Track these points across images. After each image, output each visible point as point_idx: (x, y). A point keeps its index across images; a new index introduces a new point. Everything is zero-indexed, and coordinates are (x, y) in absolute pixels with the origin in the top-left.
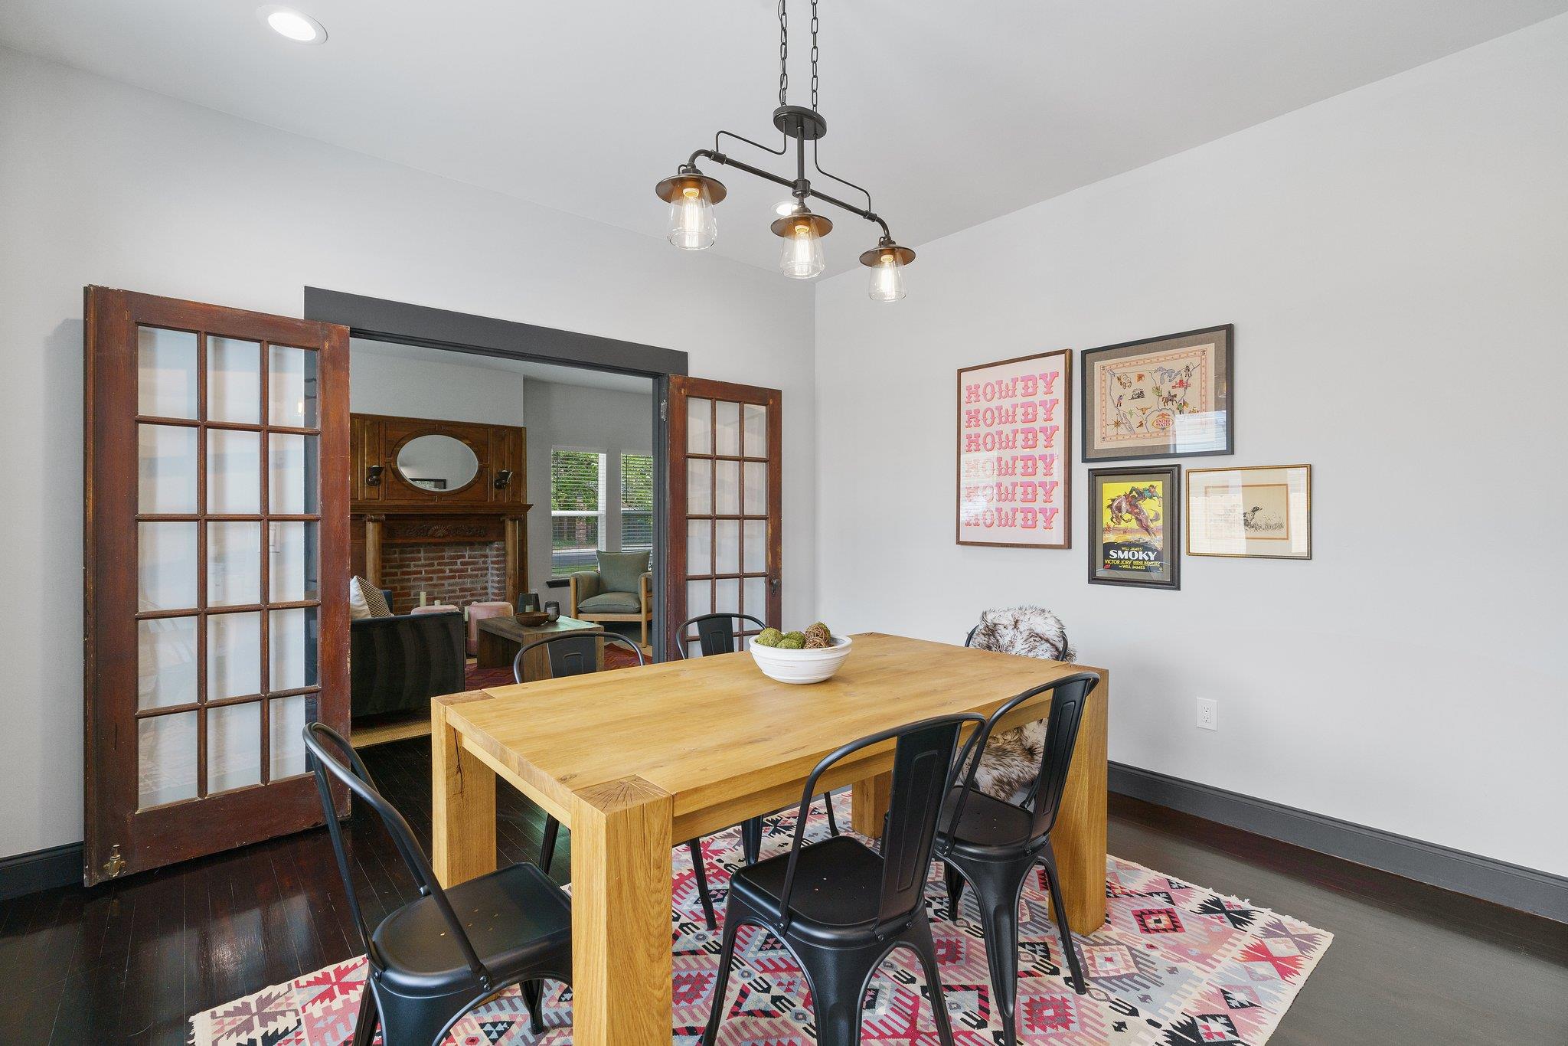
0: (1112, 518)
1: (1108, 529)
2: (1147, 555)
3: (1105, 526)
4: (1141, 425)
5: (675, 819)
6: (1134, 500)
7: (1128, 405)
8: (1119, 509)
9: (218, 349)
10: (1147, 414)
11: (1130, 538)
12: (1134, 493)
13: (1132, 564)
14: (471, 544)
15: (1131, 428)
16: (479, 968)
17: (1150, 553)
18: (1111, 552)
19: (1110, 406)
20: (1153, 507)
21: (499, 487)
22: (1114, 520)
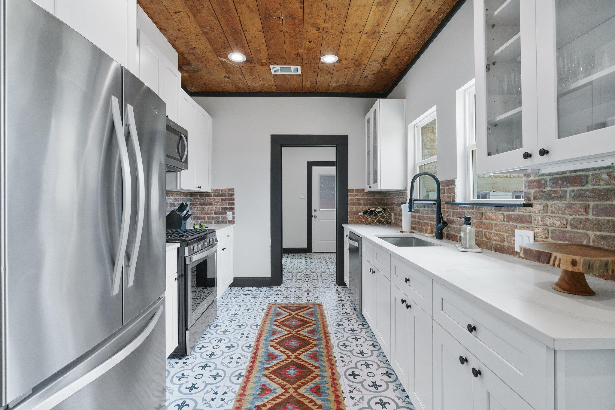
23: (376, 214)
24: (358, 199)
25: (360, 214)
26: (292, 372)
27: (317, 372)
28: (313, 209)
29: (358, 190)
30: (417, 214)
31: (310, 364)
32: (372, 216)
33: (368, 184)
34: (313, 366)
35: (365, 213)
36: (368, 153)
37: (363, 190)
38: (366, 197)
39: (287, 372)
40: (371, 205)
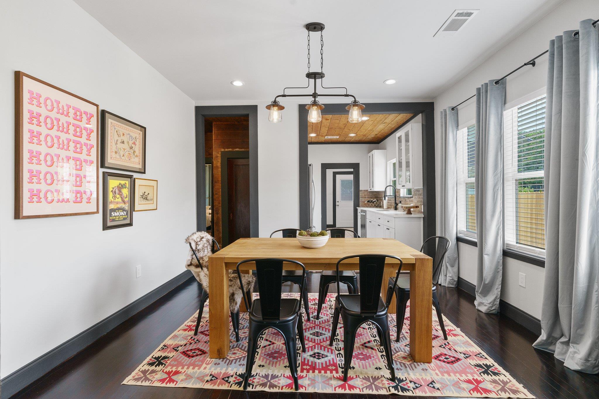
0: (113, 197)
1: (111, 202)
2: (124, 213)
3: (110, 201)
4: (123, 156)
6: (121, 187)
7: (120, 145)
8: (115, 192)
10: (125, 151)
11: (119, 206)
12: (120, 186)
13: (119, 218)
15: (120, 156)
17: (125, 212)
18: (112, 213)
19: (114, 143)
20: (126, 192)
22: (113, 198)
23: (373, 202)
24: (365, 195)
25: (366, 202)
28: (337, 201)
29: (364, 191)
30: (390, 201)
32: (372, 203)
33: (370, 188)
35: (368, 202)
36: (370, 172)
37: (367, 191)
38: (369, 194)
40: (371, 198)
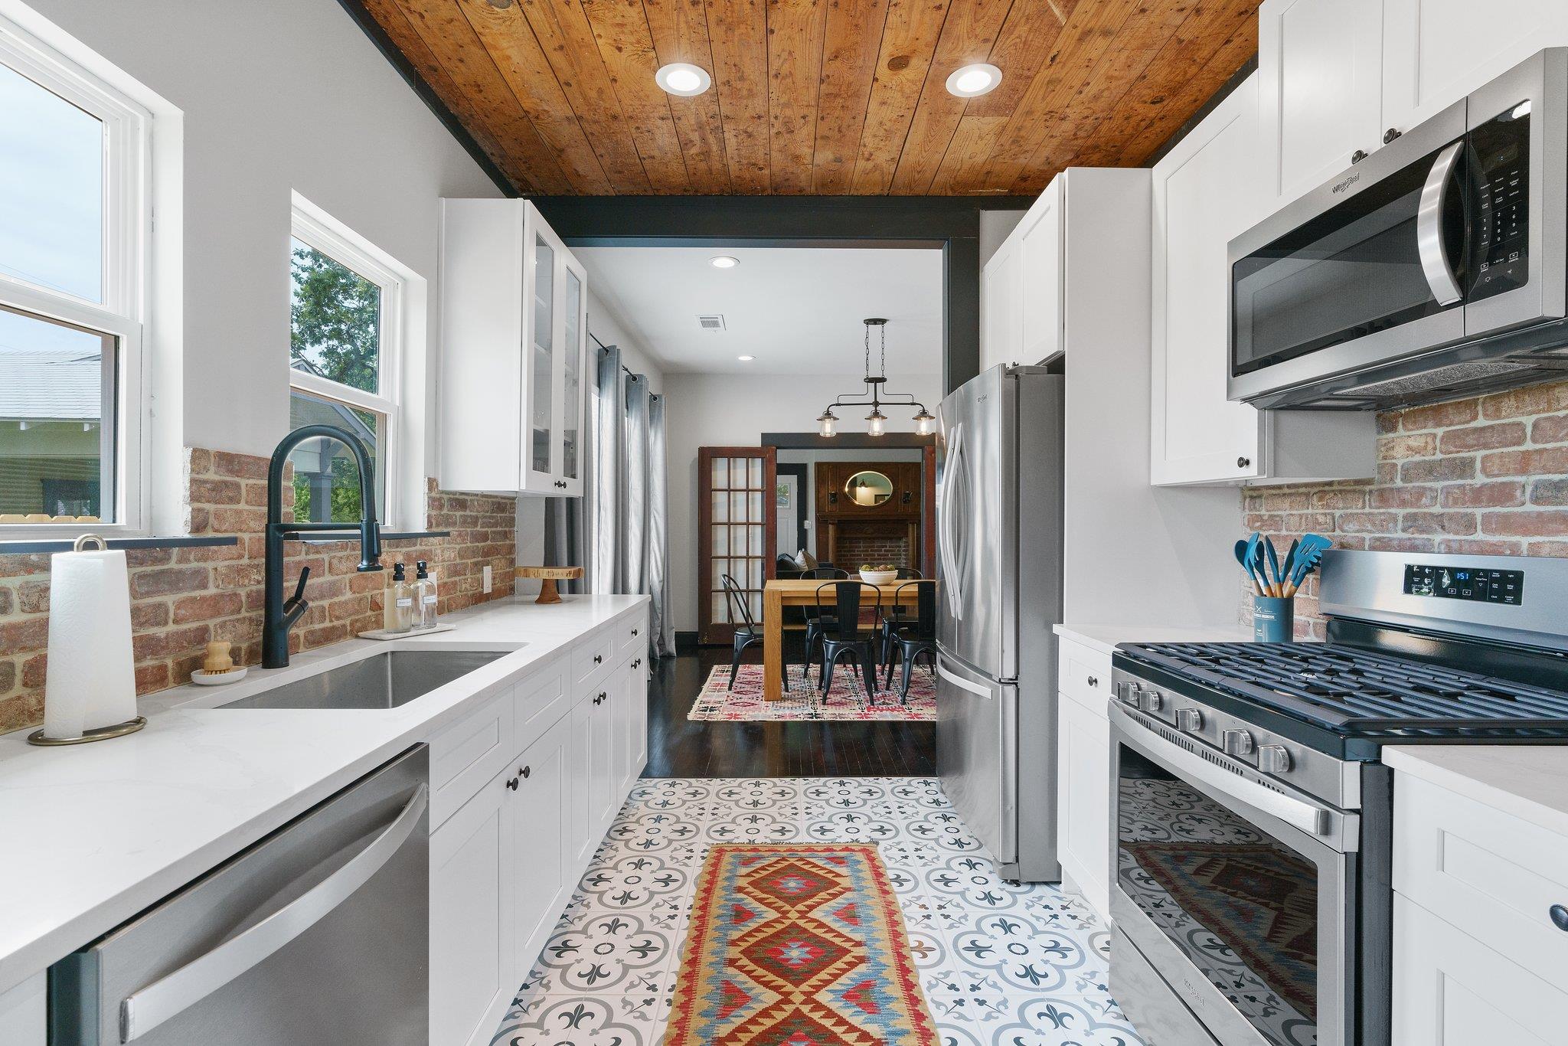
5: (782, 597)
9: (734, 462)
14: (891, 539)
16: (752, 633)
21: (905, 502)
26: (795, 953)
27: (734, 952)
31: (749, 973)
34: (741, 968)
39: (807, 952)
